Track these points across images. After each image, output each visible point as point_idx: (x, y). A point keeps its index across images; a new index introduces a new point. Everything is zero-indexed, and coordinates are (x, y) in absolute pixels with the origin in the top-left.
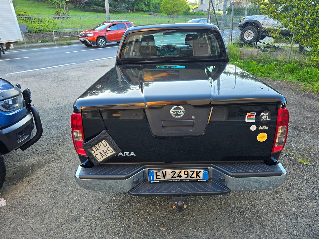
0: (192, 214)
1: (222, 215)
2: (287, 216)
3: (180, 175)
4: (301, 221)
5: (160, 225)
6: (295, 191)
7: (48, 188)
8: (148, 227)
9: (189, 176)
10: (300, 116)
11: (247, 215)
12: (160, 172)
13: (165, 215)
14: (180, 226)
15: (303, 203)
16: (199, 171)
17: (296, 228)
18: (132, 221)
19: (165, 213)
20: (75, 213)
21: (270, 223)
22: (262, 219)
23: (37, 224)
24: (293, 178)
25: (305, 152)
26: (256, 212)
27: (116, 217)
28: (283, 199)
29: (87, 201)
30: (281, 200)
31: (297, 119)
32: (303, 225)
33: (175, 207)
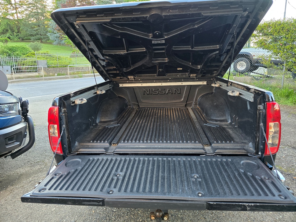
33: (154, 219)
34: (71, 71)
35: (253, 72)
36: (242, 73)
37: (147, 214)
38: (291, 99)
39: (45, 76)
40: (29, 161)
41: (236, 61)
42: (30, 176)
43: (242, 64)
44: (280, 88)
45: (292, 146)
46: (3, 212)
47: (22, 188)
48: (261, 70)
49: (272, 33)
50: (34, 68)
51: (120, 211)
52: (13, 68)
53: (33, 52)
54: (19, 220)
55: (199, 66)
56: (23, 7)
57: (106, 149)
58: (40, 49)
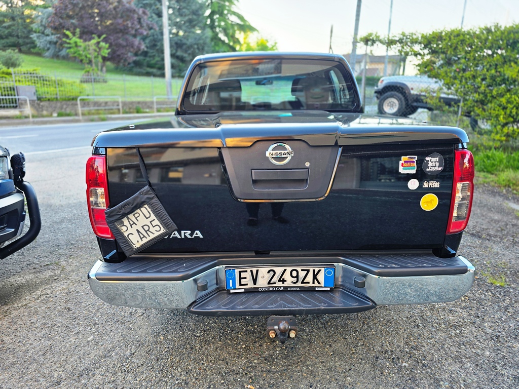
0: (305, 361)
1: (360, 363)
2: (477, 365)
3: (283, 278)
4: (503, 372)
5: (245, 380)
6: (486, 324)
7: (41, 322)
8: (223, 383)
9: (300, 280)
11: (404, 364)
12: (246, 271)
13: (255, 363)
14: (283, 381)
15: (503, 343)
16: (317, 270)
17: (496, 384)
18: (193, 375)
19: (256, 361)
20: (88, 362)
21: (447, 375)
22: (432, 370)
23: (12, 380)
24: (481, 305)
25: (496, 268)
26: (421, 358)
27: (163, 367)
28: (467, 337)
30: (463, 339)
32: (508, 378)
33: (274, 336)
34: (84, 107)
37: (253, 338)
39: (33, 117)
40: (29, 265)
42: (38, 289)
47: (24, 307)
50: (10, 101)
51: (208, 335)
53: (4, 69)
58: (19, 65)
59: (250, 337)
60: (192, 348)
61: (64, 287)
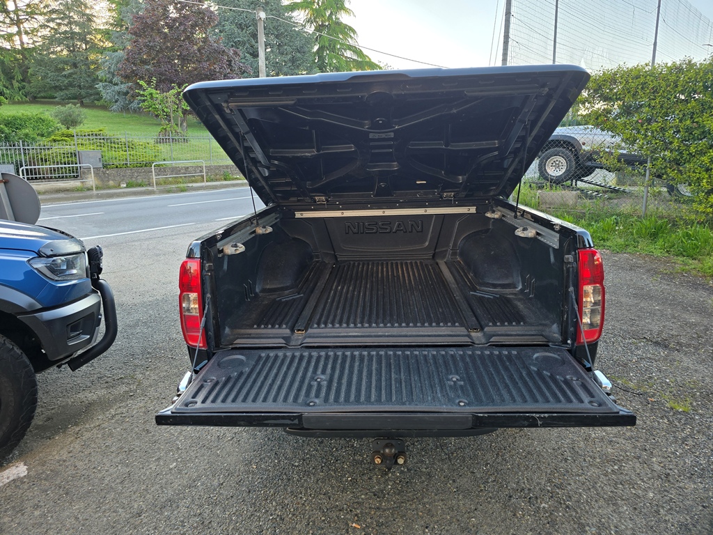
0: (422, 499)
1: (489, 503)
2: (635, 509)
4: (667, 518)
5: (349, 517)
6: (654, 459)
7: (117, 446)
8: (324, 521)
10: (673, 320)
11: (543, 505)
13: (362, 499)
14: (394, 520)
15: (673, 484)
17: (656, 532)
18: (289, 510)
19: (363, 496)
20: (171, 492)
21: (595, 520)
22: (577, 513)
23: (88, 510)
24: (652, 435)
25: (681, 389)
26: (564, 498)
27: (256, 500)
28: (627, 474)
29: (197, 471)
30: (622, 477)
31: (664, 327)
32: (672, 526)
33: (380, 462)
34: (159, 175)
35: (582, 181)
36: (557, 182)
37: (361, 469)
38: (660, 242)
39: (97, 188)
40: (101, 378)
41: (546, 155)
42: (111, 407)
43: (557, 162)
44: (638, 217)
45: (654, 340)
46: (69, 473)
47: (97, 428)
48: (598, 176)
49: (622, 96)
50: (70, 170)
51: (308, 465)
52: (20, 170)
53: (64, 130)
54: (107, 485)
55: (460, 177)
56: (34, 20)
57: (287, 339)
58: (80, 123)
59: (357, 469)
60: (289, 480)
61: (142, 405)
